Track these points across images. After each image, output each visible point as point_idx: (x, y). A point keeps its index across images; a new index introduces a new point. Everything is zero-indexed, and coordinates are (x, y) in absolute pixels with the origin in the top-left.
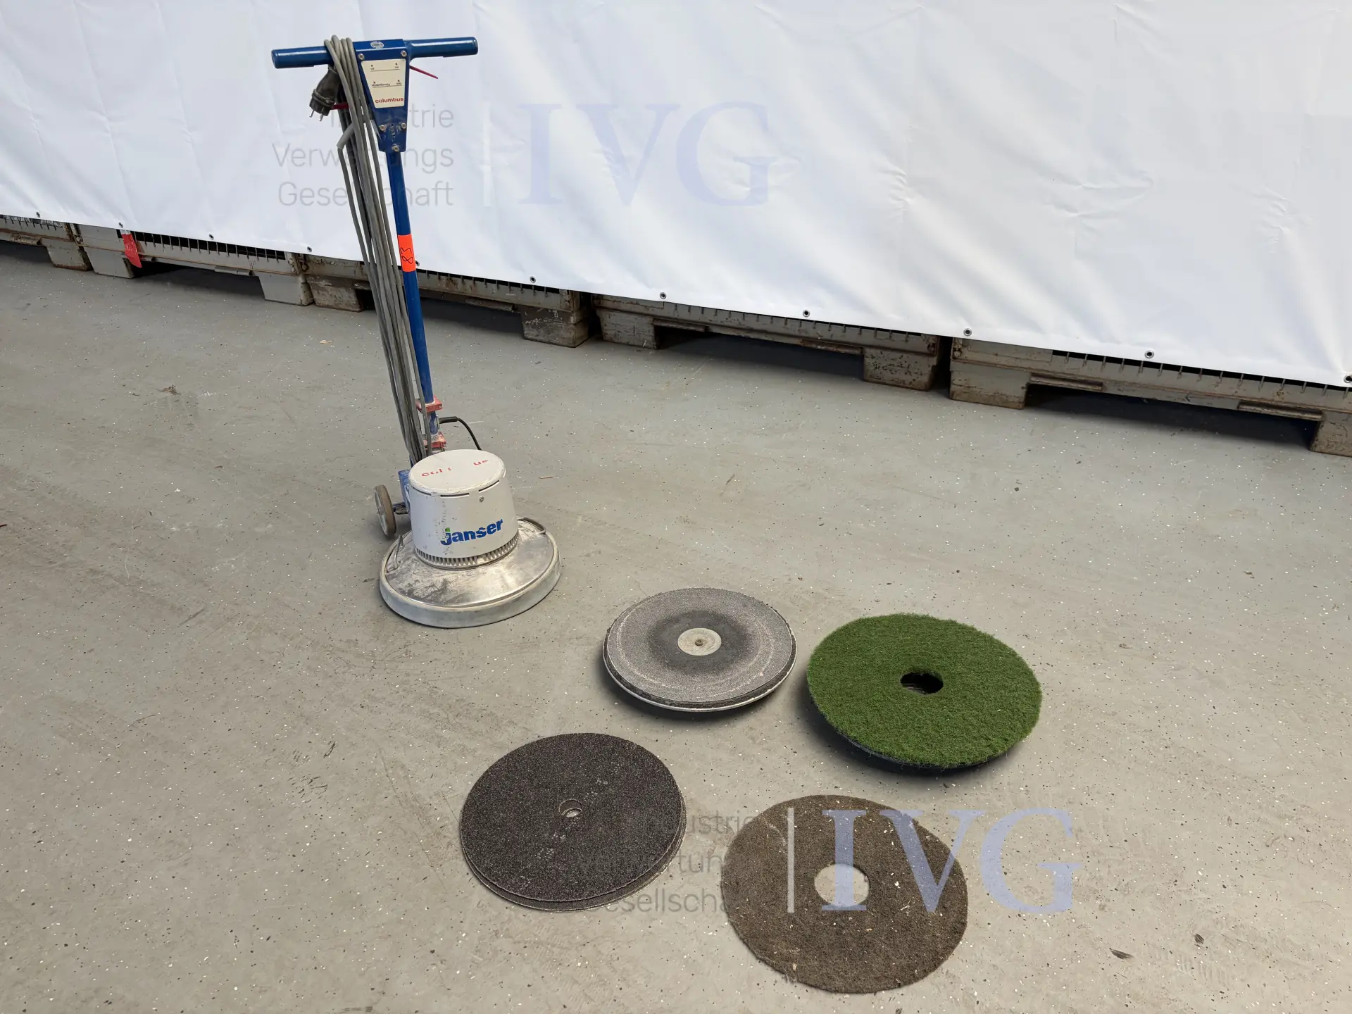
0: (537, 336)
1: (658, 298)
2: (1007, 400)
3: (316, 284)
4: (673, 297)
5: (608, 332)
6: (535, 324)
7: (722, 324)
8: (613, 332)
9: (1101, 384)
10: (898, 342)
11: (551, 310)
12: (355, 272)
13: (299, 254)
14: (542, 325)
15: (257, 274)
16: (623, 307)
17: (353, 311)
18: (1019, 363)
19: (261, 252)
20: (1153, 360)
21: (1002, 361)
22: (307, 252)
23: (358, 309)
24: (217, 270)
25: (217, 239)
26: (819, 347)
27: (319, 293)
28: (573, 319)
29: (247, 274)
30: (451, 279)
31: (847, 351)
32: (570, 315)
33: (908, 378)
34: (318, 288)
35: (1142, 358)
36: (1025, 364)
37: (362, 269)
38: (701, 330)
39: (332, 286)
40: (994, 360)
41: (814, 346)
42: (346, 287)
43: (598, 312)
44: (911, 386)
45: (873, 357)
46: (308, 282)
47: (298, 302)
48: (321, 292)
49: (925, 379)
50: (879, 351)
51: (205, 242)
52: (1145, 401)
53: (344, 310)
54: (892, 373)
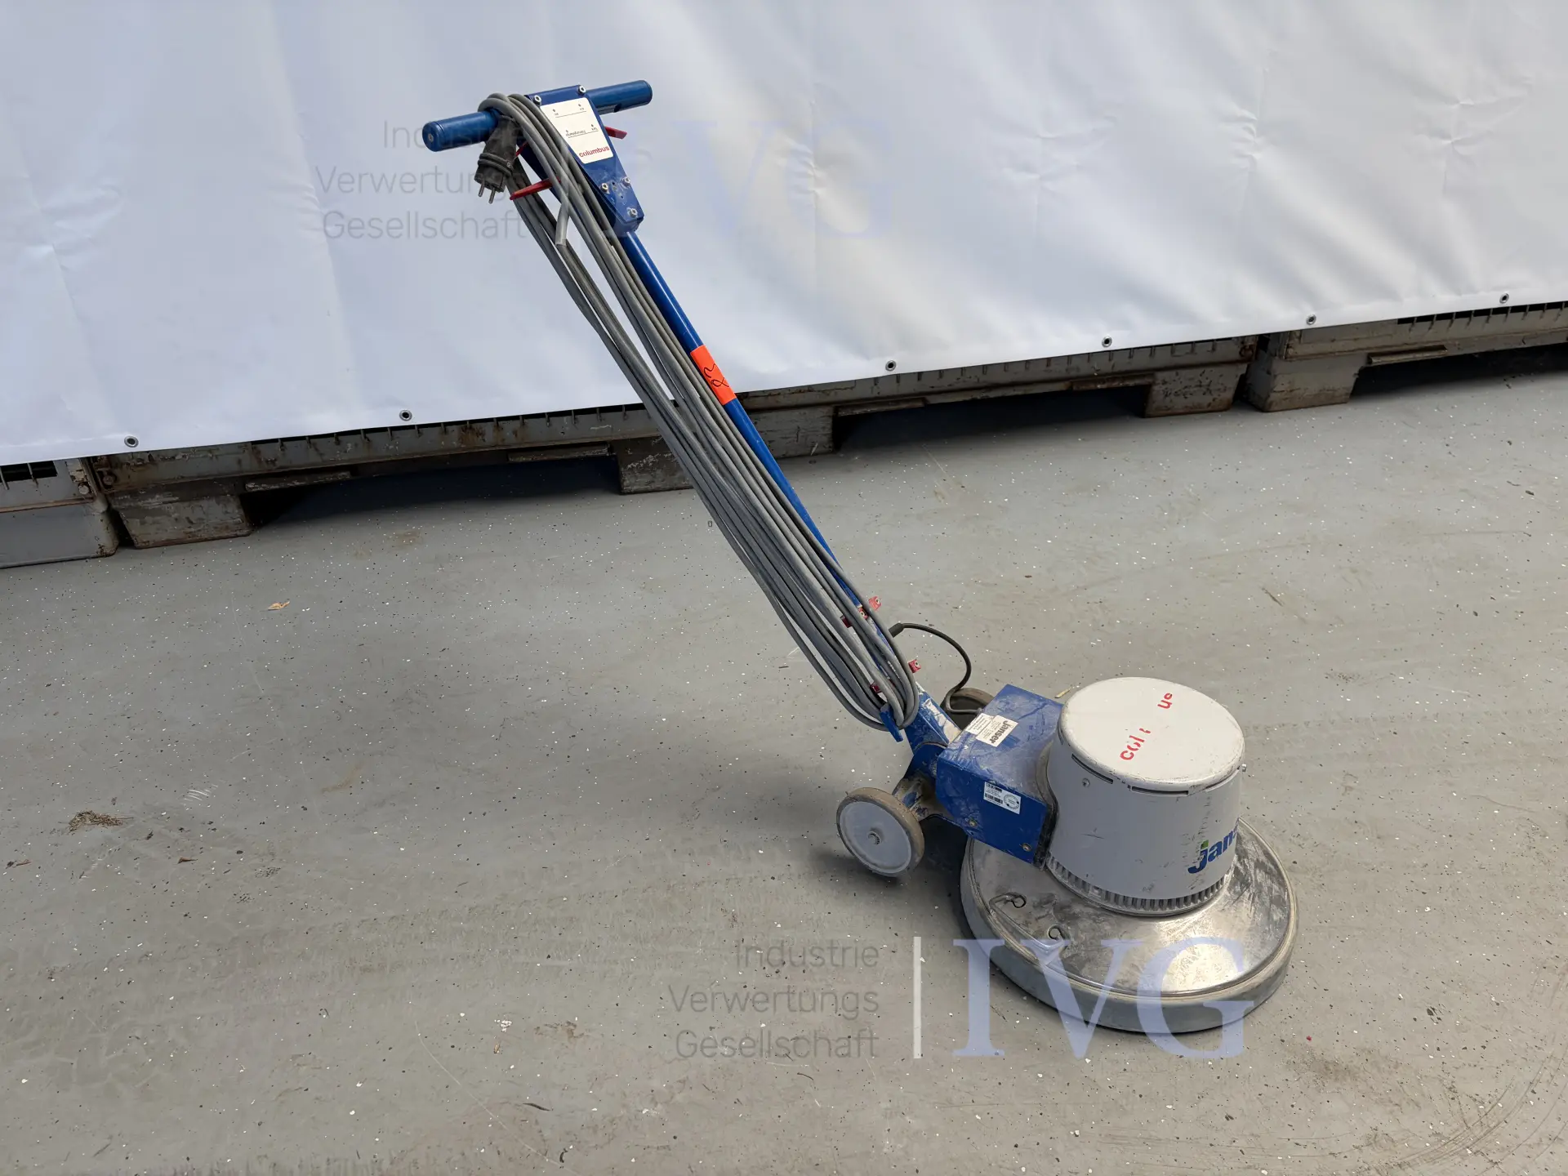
0: (649, 483)
1: (880, 371)
2: (1334, 395)
3: (138, 507)
4: (910, 363)
6: (646, 465)
7: (950, 388)
9: (1442, 348)
10: (1202, 356)
12: (239, 462)
13: (95, 458)
14: (658, 464)
17: (237, 536)
18: (1353, 346)
20: (1509, 303)
23: (245, 532)
26: (1099, 386)
27: (143, 523)
30: (471, 428)
33: (1208, 399)
34: (143, 513)
35: (1496, 304)
36: (1365, 344)
37: (259, 452)
38: (918, 405)
39: (181, 500)
40: (1327, 347)
41: (1092, 386)
42: (216, 496)
44: (1210, 408)
45: (1165, 383)
46: (114, 506)
47: (95, 551)
48: (148, 519)
49: (1229, 395)
50: (1173, 373)
53: (214, 539)
54: (1186, 398)
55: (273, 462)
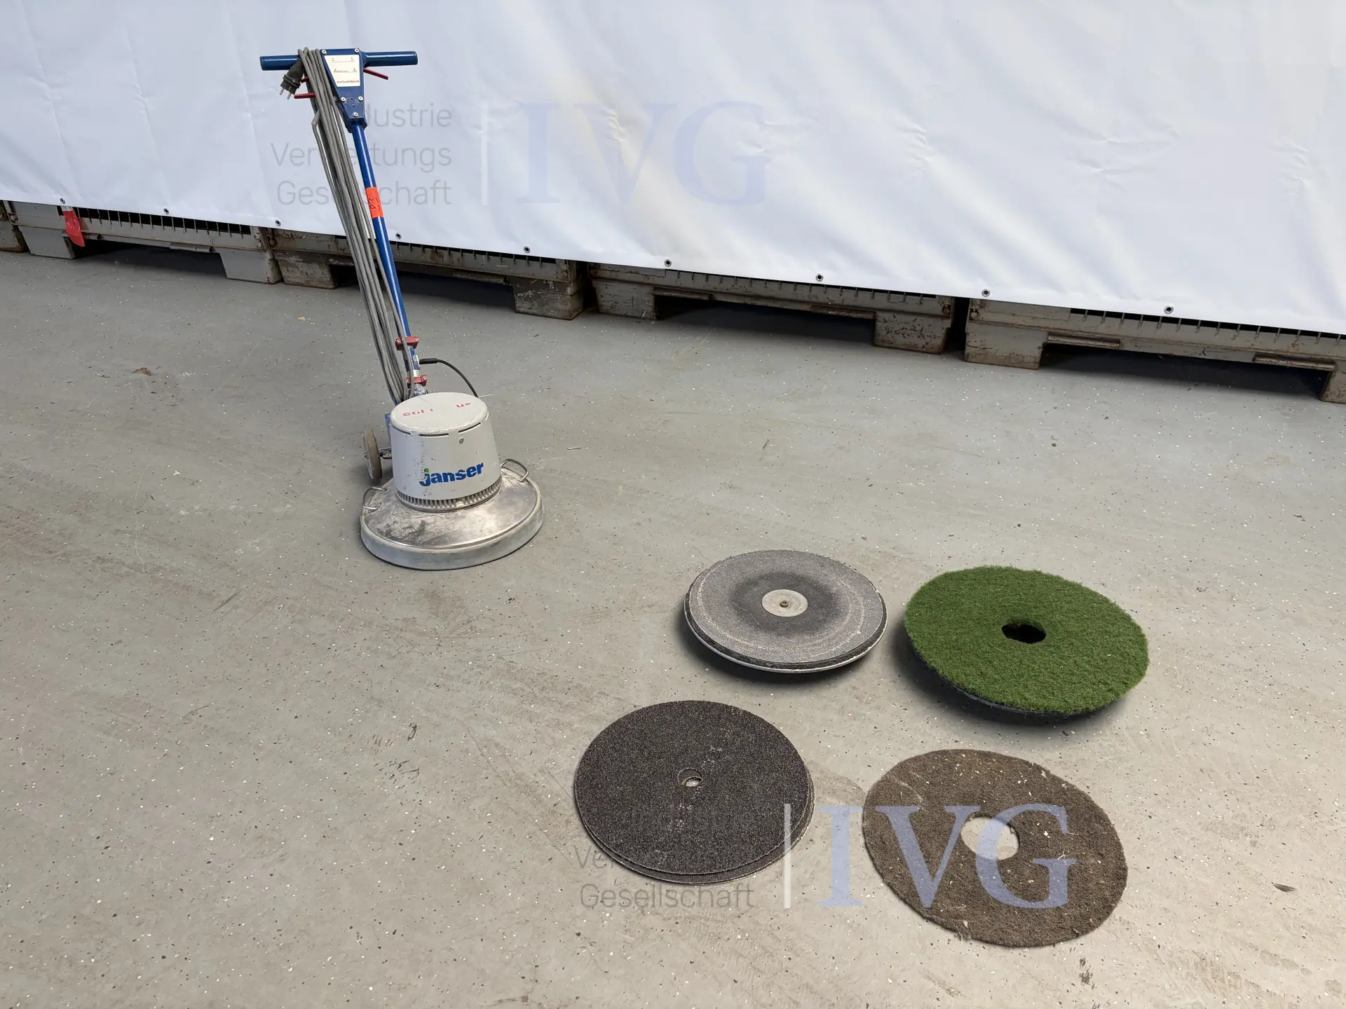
0: (530, 309)
1: (661, 265)
2: (1023, 361)
3: (286, 261)
4: (680, 264)
5: (604, 304)
6: (528, 296)
7: (728, 291)
8: (609, 304)
9: (1118, 341)
10: (912, 305)
11: (547, 281)
12: (329, 246)
13: (266, 228)
14: (536, 297)
15: (217, 251)
16: (621, 276)
17: (327, 288)
18: (1035, 323)
19: (223, 227)
20: (1173, 315)
21: (1018, 321)
22: (275, 226)
23: (331, 287)
24: (172, 247)
25: (174, 213)
26: (830, 313)
27: (288, 270)
28: (569, 290)
29: (207, 251)
30: (436, 252)
31: (859, 315)
32: (567, 285)
33: (920, 343)
34: (288, 264)
35: (1161, 313)
36: (1042, 323)
37: (337, 243)
38: (705, 298)
39: (304, 262)
40: (1010, 320)
41: (825, 311)
42: (320, 263)
43: (595, 283)
44: (924, 350)
45: (885, 321)
46: (276, 258)
47: (266, 280)
48: (290, 269)
49: (938, 342)
50: (891, 315)
51: (158, 217)
52: (1161, 357)
53: (317, 287)
54: (904, 337)
55: (343, 250)
